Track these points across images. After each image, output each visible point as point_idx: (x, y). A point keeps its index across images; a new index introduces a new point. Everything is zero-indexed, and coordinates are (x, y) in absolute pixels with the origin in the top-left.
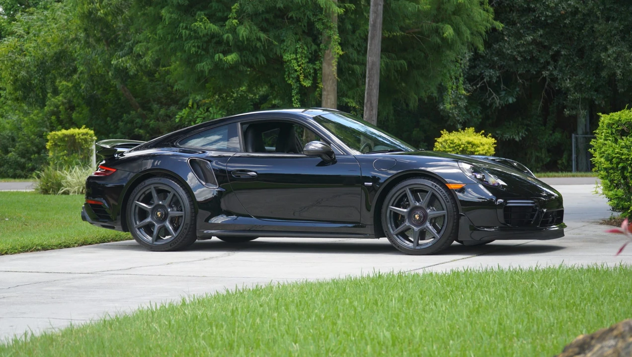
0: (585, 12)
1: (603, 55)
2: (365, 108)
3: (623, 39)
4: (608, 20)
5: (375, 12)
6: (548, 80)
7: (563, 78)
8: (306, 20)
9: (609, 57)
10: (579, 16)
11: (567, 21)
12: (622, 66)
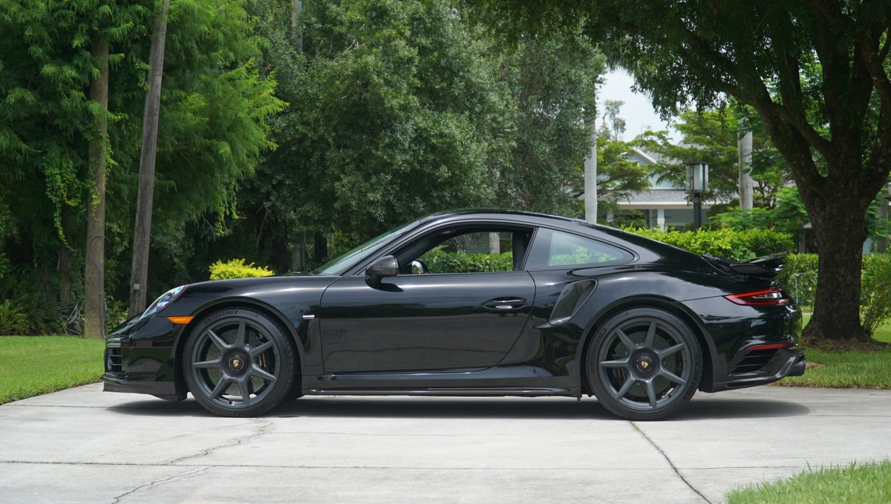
0: (316, 138)
1: (337, 184)
2: (136, 234)
3: (358, 168)
4: (339, 147)
5: (150, 123)
6: (269, 212)
7: (286, 209)
8: (72, 130)
9: (343, 187)
10: (307, 143)
11: (294, 148)
12: (357, 197)
